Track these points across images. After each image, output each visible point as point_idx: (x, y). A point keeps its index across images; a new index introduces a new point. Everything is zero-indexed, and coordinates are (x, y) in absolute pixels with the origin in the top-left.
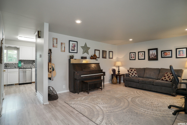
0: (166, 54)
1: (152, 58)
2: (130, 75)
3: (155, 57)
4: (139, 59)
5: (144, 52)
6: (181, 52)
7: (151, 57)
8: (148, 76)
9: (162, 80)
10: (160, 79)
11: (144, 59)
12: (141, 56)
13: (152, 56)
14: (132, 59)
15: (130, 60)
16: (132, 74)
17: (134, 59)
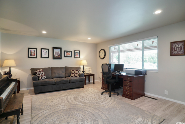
0: (68, 54)
1: (57, 57)
2: (40, 77)
3: (59, 56)
4: (41, 57)
5: (48, 49)
6: (77, 53)
7: (55, 56)
8: (57, 75)
9: (72, 77)
10: (69, 76)
11: (48, 57)
12: (45, 53)
13: (57, 55)
14: (31, 56)
15: (29, 57)
16: (42, 75)
17: (35, 56)
